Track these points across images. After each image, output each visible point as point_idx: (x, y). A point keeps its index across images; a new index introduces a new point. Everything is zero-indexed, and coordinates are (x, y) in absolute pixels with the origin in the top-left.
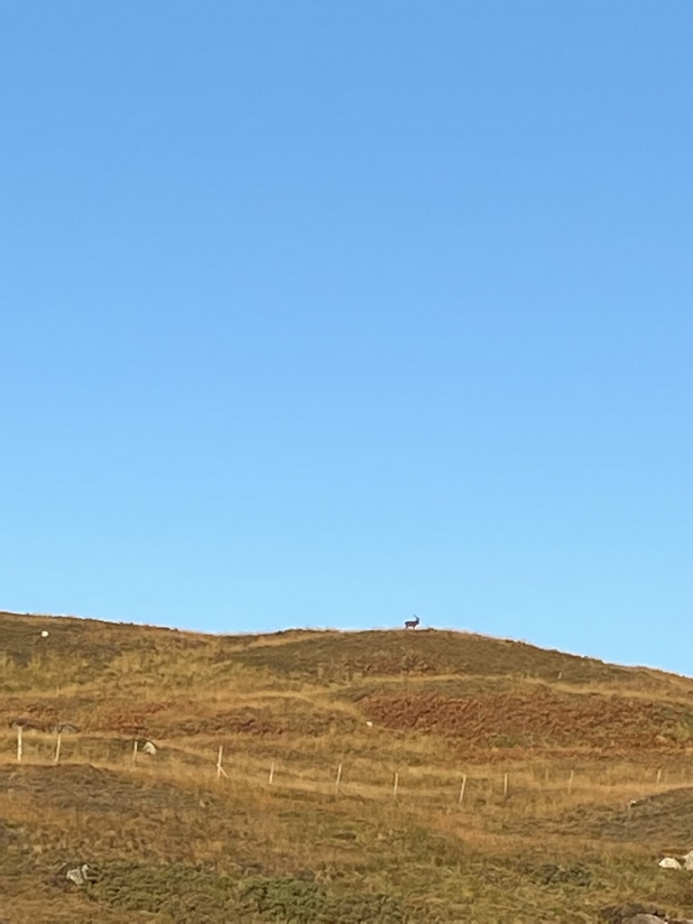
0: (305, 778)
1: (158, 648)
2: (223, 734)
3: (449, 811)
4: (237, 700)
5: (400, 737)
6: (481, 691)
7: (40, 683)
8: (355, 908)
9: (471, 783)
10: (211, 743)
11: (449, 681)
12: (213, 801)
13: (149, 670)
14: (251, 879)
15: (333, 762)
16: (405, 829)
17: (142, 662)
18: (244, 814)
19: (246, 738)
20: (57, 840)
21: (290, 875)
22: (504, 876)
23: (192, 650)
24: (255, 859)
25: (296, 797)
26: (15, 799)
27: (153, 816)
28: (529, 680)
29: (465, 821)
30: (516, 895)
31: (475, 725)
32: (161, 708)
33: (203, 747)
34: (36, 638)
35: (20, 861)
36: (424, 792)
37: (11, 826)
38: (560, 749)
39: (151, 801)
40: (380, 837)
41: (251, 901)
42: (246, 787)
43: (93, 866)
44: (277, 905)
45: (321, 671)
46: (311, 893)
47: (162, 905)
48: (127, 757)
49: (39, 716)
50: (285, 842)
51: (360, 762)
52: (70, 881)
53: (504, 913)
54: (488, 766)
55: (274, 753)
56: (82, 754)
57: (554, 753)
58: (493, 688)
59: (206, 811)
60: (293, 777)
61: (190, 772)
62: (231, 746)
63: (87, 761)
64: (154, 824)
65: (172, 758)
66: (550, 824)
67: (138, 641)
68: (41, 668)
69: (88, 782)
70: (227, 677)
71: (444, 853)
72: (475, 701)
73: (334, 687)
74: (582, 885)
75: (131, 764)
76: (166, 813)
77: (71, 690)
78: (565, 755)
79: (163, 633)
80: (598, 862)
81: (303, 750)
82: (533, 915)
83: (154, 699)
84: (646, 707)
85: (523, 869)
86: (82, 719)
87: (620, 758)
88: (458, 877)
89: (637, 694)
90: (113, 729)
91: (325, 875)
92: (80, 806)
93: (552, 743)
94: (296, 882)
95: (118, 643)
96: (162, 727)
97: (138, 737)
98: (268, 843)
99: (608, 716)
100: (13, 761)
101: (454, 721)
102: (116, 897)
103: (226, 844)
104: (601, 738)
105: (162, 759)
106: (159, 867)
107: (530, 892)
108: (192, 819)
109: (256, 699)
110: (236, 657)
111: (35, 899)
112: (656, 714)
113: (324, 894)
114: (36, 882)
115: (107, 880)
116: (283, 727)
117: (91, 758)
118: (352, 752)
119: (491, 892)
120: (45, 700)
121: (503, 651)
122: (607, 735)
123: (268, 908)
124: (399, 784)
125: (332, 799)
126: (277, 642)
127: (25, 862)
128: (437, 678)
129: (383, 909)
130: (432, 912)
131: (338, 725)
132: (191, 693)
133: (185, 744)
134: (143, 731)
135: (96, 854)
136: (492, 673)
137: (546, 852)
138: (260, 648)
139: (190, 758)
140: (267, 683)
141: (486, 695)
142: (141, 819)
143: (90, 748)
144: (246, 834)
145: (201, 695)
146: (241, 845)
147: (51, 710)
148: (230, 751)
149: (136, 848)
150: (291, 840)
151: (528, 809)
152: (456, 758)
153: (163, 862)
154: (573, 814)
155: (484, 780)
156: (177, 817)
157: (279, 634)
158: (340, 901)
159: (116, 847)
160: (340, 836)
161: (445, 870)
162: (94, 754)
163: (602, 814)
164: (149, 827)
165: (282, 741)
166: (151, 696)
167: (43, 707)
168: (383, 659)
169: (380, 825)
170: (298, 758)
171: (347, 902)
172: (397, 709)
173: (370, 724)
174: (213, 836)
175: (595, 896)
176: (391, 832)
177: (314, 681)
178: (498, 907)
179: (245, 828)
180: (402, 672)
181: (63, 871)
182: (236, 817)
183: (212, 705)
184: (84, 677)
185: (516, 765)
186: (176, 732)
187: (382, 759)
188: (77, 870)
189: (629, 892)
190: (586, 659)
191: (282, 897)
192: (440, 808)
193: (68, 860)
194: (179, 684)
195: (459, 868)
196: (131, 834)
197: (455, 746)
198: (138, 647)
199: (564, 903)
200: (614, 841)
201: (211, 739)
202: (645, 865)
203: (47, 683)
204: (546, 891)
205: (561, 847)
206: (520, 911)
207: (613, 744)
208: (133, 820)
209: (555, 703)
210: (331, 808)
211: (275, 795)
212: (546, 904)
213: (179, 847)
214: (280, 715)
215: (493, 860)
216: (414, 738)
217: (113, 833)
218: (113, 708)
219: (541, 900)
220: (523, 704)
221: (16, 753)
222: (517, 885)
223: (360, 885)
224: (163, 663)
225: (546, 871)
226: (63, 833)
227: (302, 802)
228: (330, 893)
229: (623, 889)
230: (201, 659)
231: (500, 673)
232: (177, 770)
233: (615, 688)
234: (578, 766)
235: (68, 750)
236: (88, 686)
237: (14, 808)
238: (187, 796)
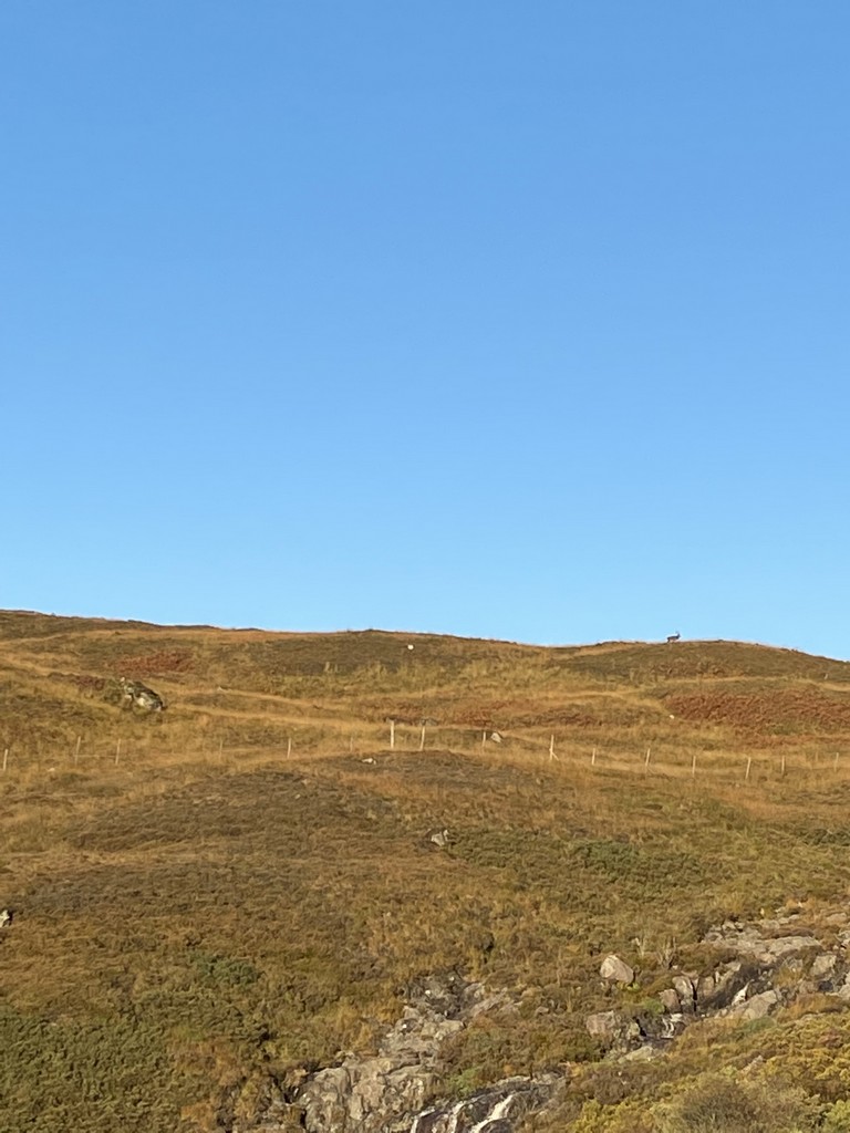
0: (621, 760)
1: (501, 657)
2: (554, 726)
3: (737, 786)
4: (565, 698)
5: (697, 727)
6: (762, 690)
7: (407, 685)
8: (663, 864)
9: (755, 764)
10: (544, 733)
11: (737, 682)
12: (547, 779)
13: (494, 674)
14: (579, 841)
15: (642, 747)
16: (702, 801)
17: (488, 669)
18: (571, 789)
19: (572, 728)
20: (423, 810)
21: (610, 838)
22: (782, 838)
23: (528, 659)
24: (581, 825)
25: (614, 776)
26: (389, 778)
27: (499, 791)
28: (801, 680)
29: (750, 794)
30: (792, 853)
31: (757, 717)
32: (503, 705)
33: (538, 736)
34: (403, 650)
35: (394, 827)
36: (717, 771)
37: (387, 800)
38: (826, 736)
39: (498, 779)
41: (579, 858)
42: (573, 768)
43: (452, 831)
44: (599, 861)
45: (632, 675)
46: (627, 852)
47: (508, 862)
48: (477, 744)
49: (407, 712)
50: (605, 811)
51: (665, 747)
52: (434, 843)
53: (783, 868)
54: (767, 750)
55: (596, 741)
56: (443, 743)
57: (822, 739)
58: (772, 687)
59: (541, 787)
60: (611, 760)
61: (529, 757)
62: (561, 735)
63: (446, 748)
64: (499, 797)
65: (514, 745)
66: (820, 797)
67: (485, 652)
68: (408, 674)
69: (446, 765)
70: (557, 680)
71: (733, 819)
72: (757, 698)
73: (643, 688)
74: (847, 845)
75: (481, 750)
76: (510, 788)
77: (431, 692)
78: (831, 741)
79: (505, 646)
81: (619, 738)
82: (806, 869)
83: (498, 698)
85: (798, 832)
86: (441, 715)
88: (745, 839)
90: (466, 722)
91: (638, 838)
92: (441, 783)
93: (820, 731)
94: (614, 843)
95: (468, 654)
96: (505, 720)
97: (486, 728)
98: (592, 812)
100: (387, 748)
101: (740, 714)
102: (470, 855)
103: (558, 813)
105: (506, 746)
106: (505, 831)
107: (803, 851)
108: (531, 794)
109: (580, 698)
110: (563, 664)
111: (406, 857)
113: (637, 853)
114: (406, 844)
115: (463, 842)
116: (602, 719)
117: (449, 745)
118: (658, 739)
119: (773, 850)
120: (411, 699)
121: (779, 657)
123: (591, 865)
124: (696, 765)
125: (642, 777)
126: (595, 652)
127: (398, 828)
128: (726, 679)
129: (685, 864)
130: (725, 867)
131: (646, 718)
132: (527, 693)
133: (524, 734)
134: (490, 724)
135: (454, 822)
136: (771, 675)
137: (817, 819)
138: (583, 656)
139: (528, 745)
140: (589, 684)
141: (766, 692)
142: (490, 793)
143: (448, 737)
144: (573, 805)
145: (535, 695)
146: (570, 814)
147: (416, 708)
148: (560, 739)
149: (486, 816)
150: (610, 810)
151: (802, 784)
152: (742, 744)
153: (508, 827)
154: (839, 788)
155: (766, 761)
156: (519, 793)
157: (599, 645)
158: (650, 858)
159: (471, 816)
160: (649, 807)
161: (734, 833)
162: (452, 742)
164: (496, 800)
165: (601, 731)
166: (496, 696)
167: (411, 705)
168: (683, 664)
169: (682, 798)
170: (614, 744)
171: (656, 859)
172: (694, 705)
173: (672, 717)
174: (547, 806)
176: (690, 804)
177: (626, 682)
179: (573, 800)
180: (699, 675)
181: (429, 835)
182: (565, 792)
183: (544, 703)
184: (443, 681)
185: (791, 749)
186: (516, 724)
188: (440, 835)
191: (603, 856)
192: (730, 784)
193: (433, 826)
194: (518, 686)
195: (746, 831)
196: (482, 806)
197: (742, 734)
198: (485, 657)
199: (832, 859)
201: (545, 729)
203: (413, 686)
204: (817, 850)
205: (829, 815)
206: (796, 866)
208: (483, 795)
209: (822, 698)
210: (643, 784)
211: (597, 774)
212: (817, 861)
213: (519, 816)
214: (600, 711)
215: (774, 825)
216: (708, 728)
217: (467, 805)
218: (465, 706)
219: (813, 858)
220: (796, 699)
221: (390, 742)
222: (793, 845)
223: (666, 845)
224: (505, 669)
225: (817, 834)
226: (427, 805)
227: (618, 779)
228: (642, 853)
231: (777, 675)
232: (518, 755)
234: (842, 749)
235: (430, 739)
236: (446, 688)
237: (389, 785)
238: (526, 776)
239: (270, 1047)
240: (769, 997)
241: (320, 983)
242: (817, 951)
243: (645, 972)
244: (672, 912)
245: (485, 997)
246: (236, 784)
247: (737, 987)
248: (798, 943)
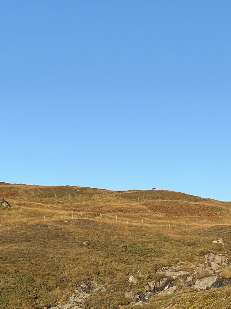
0: (135, 222)
1: (103, 194)
2: (117, 213)
3: (167, 230)
4: (120, 205)
5: (156, 213)
6: (174, 204)
7: (77, 201)
8: (146, 251)
9: (171, 224)
11: (167, 201)
12: (115, 227)
13: (101, 198)
14: (123, 244)
15: (141, 219)
16: (157, 234)
17: (100, 197)
18: (122, 230)
19: (122, 213)
20: (81, 235)
21: (132, 244)
22: (179, 244)
23: (110, 194)
24: (124, 240)
25: (133, 226)
26: (72, 226)
27: (102, 230)
28: (184, 201)
29: (170, 232)
30: (181, 248)
31: (172, 211)
32: (103, 207)
33: (113, 215)
34: (76, 191)
35: (73, 240)
36: (161, 226)
37: (71, 232)
38: (191, 216)
39: (102, 227)
40: (152, 235)
41: (123, 249)
42: (122, 224)
43: (89, 241)
44: (129, 250)
45: (138, 199)
46: (136, 248)
47: (104, 250)
48: (96, 217)
49: (77, 208)
50: (131, 236)
51: (147, 219)
52: (84, 244)
53: (179, 252)
54: (175, 220)
55: (128, 217)
56: (87, 217)
57: (190, 217)
58: (176, 203)
59: (113, 229)
60: (132, 222)
61: (110, 221)
63: (87, 218)
65: (106, 218)
66: (189, 233)
68: (78, 198)
69: (88, 223)
70: (118, 200)
71: (166, 239)
72: (172, 206)
73: (141, 203)
74: (196, 246)
75: (97, 219)
76: (105, 230)
77: (84, 203)
78: (192, 218)
79: (104, 191)
80: (200, 241)
81: (135, 216)
82: (185, 253)
83: (102, 205)
84: (210, 207)
85: (183, 243)
86: (86, 209)
87: (204, 218)
88: (169, 244)
89: (209, 204)
90: (93, 211)
91: (139, 244)
92: (86, 228)
93: (189, 215)
94: (133, 245)
95: (94, 193)
96: (104, 211)
97: (99, 213)
98: (127, 236)
99: (202, 209)
100: (72, 218)
101: (168, 210)
102: (94, 248)
103: (118, 237)
104: (200, 214)
105: (104, 218)
106: (103, 242)
107: (184, 248)
108: (110, 231)
109: (124, 205)
110: (120, 196)
111: (76, 248)
112: (212, 209)
113: (139, 248)
114: (76, 245)
115: (92, 244)
116: (130, 211)
117: (88, 218)
118: (145, 217)
119: (176, 248)
120: (79, 205)
121: (178, 195)
122: (201, 213)
123: (127, 251)
124: (156, 224)
125: (141, 227)
126: (129, 193)
127: (74, 240)
128: (164, 200)
129: (152, 251)
130: (163, 252)
131: (142, 211)
132: (110, 203)
133: (109, 215)
135: (89, 239)
136: (176, 200)
137: (188, 239)
138: (125, 194)
139: (110, 218)
140: (127, 201)
142: (99, 231)
143: (88, 215)
145: (112, 204)
146: (121, 237)
147: (80, 207)
148: (119, 216)
149: (98, 237)
150: (132, 236)
151: (184, 229)
152: (168, 218)
153: (104, 240)
154: (194, 231)
155: (174, 223)
156: (107, 231)
157: (129, 191)
158: (143, 249)
159: (94, 237)
160: (143, 235)
161: (166, 243)
162: (89, 217)
163: (200, 231)
164: (101, 233)
165: (130, 214)
166: (101, 204)
167: (78, 206)
168: (152, 196)
169: (152, 233)
170: (133, 218)
171: (144, 250)
172: (155, 207)
173: (149, 211)
174: (115, 235)
175: (199, 249)
176: (154, 234)
177: (137, 201)
178: (178, 251)
179: (122, 233)
180: (156, 199)
181: (82, 242)
182: (120, 231)
183: (114, 206)
184: (87, 200)
185: (181, 220)
186: (107, 212)
187: (152, 218)
188: (85, 242)
189: (206, 248)
190: (197, 197)
191: (130, 248)
192: (165, 229)
193: (83, 240)
194: (107, 202)
195: (169, 242)
196: (97, 234)
197: (168, 216)
198: (99, 193)
199: (192, 250)
200: (203, 237)
201: (114, 214)
202: (210, 242)
203: (79, 201)
204: (188, 248)
205: (191, 238)
206: (182, 252)
207: (203, 215)
208: (98, 231)
209: (190, 206)
210: (141, 229)
211: (129, 226)
212: (188, 250)
213: (108, 237)
214: (130, 209)
215: (176, 241)
216: (159, 214)
217: (93, 234)
218: (93, 207)
220: (183, 206)
221: (72, 216)
222: (182, 246)
223: (147, 246)
224: (104, 197)
225: (188, 243)
226: (82, 234)
227: (134, 228)
228: (140, 248)
229: (205, 247)
230: (112, 196)
231: (178, 200)
232: (107, 220)
233: (203, 203)
234: (195, 220)
235: (83, 216)
236: (88, 202)
237: (71, 228)
238: (110, 226)
239: (37, 301)
240: (174, 288)
241: (51, 283)
242: (188, 275)
243: (141, 280)
244: (148, 264)
245: (97, 287)
246: (30, 228)
247: (166, 285)
248: (182, 273)
